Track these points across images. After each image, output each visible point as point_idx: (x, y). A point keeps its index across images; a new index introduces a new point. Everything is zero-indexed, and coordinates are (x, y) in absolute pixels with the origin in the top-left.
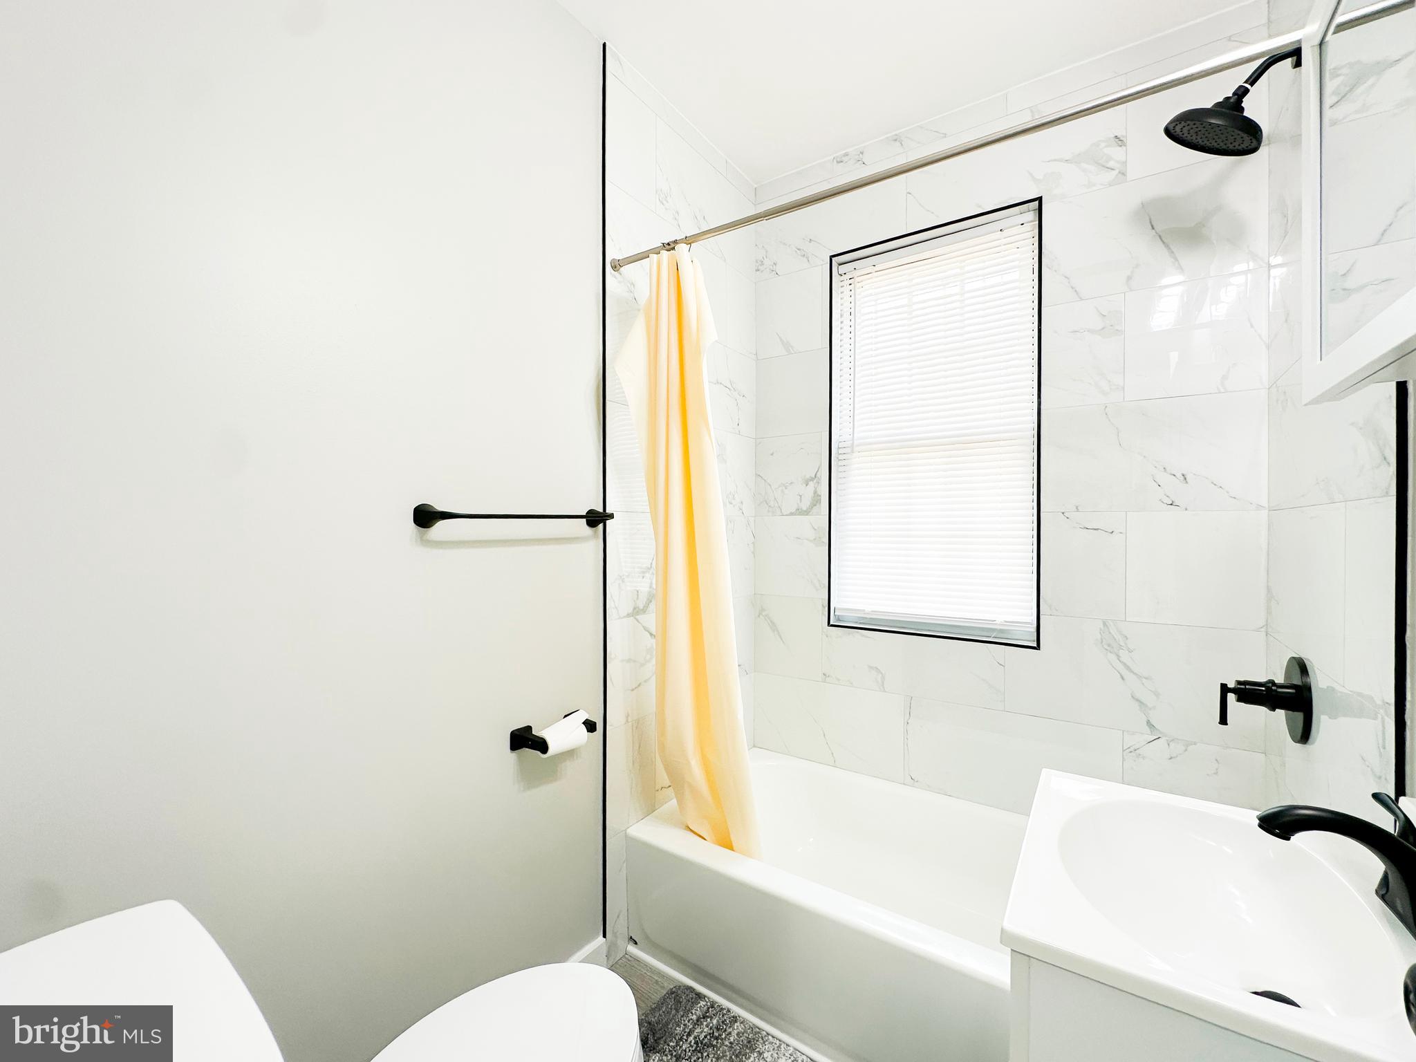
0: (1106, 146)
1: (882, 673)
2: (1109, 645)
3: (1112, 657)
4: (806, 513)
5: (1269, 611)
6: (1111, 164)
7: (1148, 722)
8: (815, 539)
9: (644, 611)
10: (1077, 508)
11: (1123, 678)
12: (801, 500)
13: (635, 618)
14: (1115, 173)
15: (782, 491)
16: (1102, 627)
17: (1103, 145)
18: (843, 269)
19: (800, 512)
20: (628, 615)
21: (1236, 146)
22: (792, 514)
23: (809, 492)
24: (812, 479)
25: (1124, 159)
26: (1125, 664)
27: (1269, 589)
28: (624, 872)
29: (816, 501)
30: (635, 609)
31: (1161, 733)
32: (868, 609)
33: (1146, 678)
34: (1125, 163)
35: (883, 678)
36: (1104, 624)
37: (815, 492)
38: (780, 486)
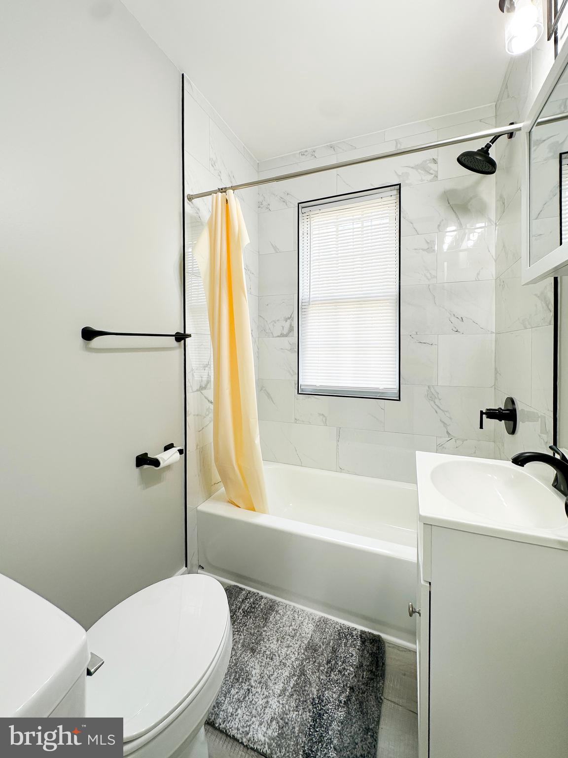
0: (429, 163)
1: (325, 417)
2: (431, 397)
3: (432, 403)
4: (286, 336)
5: (496, 379)
6: (431, 171)
7: (447, 432)
8: (291, 349)
9: (205, 388)
10: (417, 333)
11: (436, 412)
12: (283, 329)
13: (201, 392)
14: (433, 176)
15: (273, 325)
16: (428, 388)
17: (428, 162)
18: (304, 210)
19: (282, 335)
20: (197, 390)
21: (486, 170)
22: (278, 336)
23: (287, 325)
24: (289, 318)
25: (437, 170)
26: (437, 406)
27: (496, 369)
28: (196, 530)
29: (291, 329)
30: (200, 387)
31: (452, 436)
32: (318, 385)
33: (446, 412)
34: (437, 172)
35: (326, 420)
36: (429, 387)
37: (291, 325)
38: (271, 322)
